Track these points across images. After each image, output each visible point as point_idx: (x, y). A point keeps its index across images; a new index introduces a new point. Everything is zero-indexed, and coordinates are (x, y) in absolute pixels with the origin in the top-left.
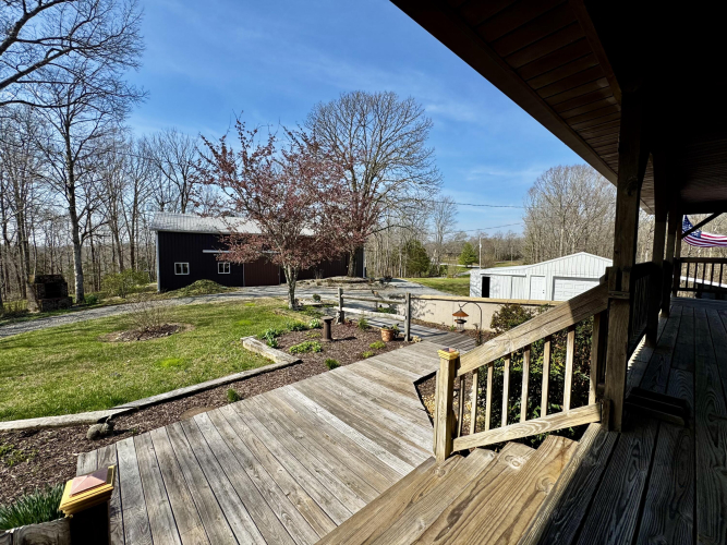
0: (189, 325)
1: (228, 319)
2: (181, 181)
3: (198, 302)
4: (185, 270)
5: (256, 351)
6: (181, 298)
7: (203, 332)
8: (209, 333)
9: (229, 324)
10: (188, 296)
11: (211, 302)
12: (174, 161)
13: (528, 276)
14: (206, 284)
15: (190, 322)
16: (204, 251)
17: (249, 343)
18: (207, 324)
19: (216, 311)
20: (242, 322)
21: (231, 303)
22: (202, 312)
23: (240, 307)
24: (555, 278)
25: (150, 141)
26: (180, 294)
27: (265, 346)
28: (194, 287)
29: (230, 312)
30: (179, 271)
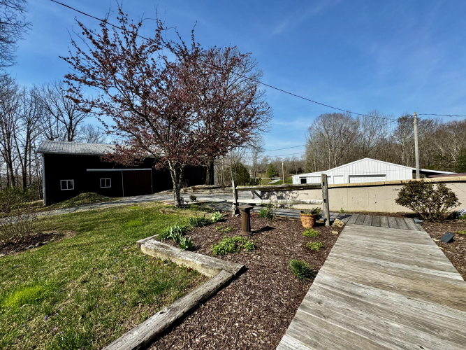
0: (69, 233)
1: (114, 222)
2: (68, 121)
3: (81, 210)
4: (70, 186)
5: (164, 258)
6: (65, 208)
7: (86, 239)
8: (93, 239)
9: (117, 226)
10: (72, 206)
11: (96, 209)
12: (62, 106)
13: (332, 177)
14: (90, 195)
15: (71, 228)
16: (88, 170)
17: (149, 246)
18: (90, 229)
19: (100, 215)
20: (131, 223)
21: (115, 208)
22: (85, 218)
23: (125, 210)
24: (350, 176)
25: (40, 89)
26: (64, 205)
27: (177, 251)
28: (78, 199)
29: (115, 216)
30: (64, 186)
